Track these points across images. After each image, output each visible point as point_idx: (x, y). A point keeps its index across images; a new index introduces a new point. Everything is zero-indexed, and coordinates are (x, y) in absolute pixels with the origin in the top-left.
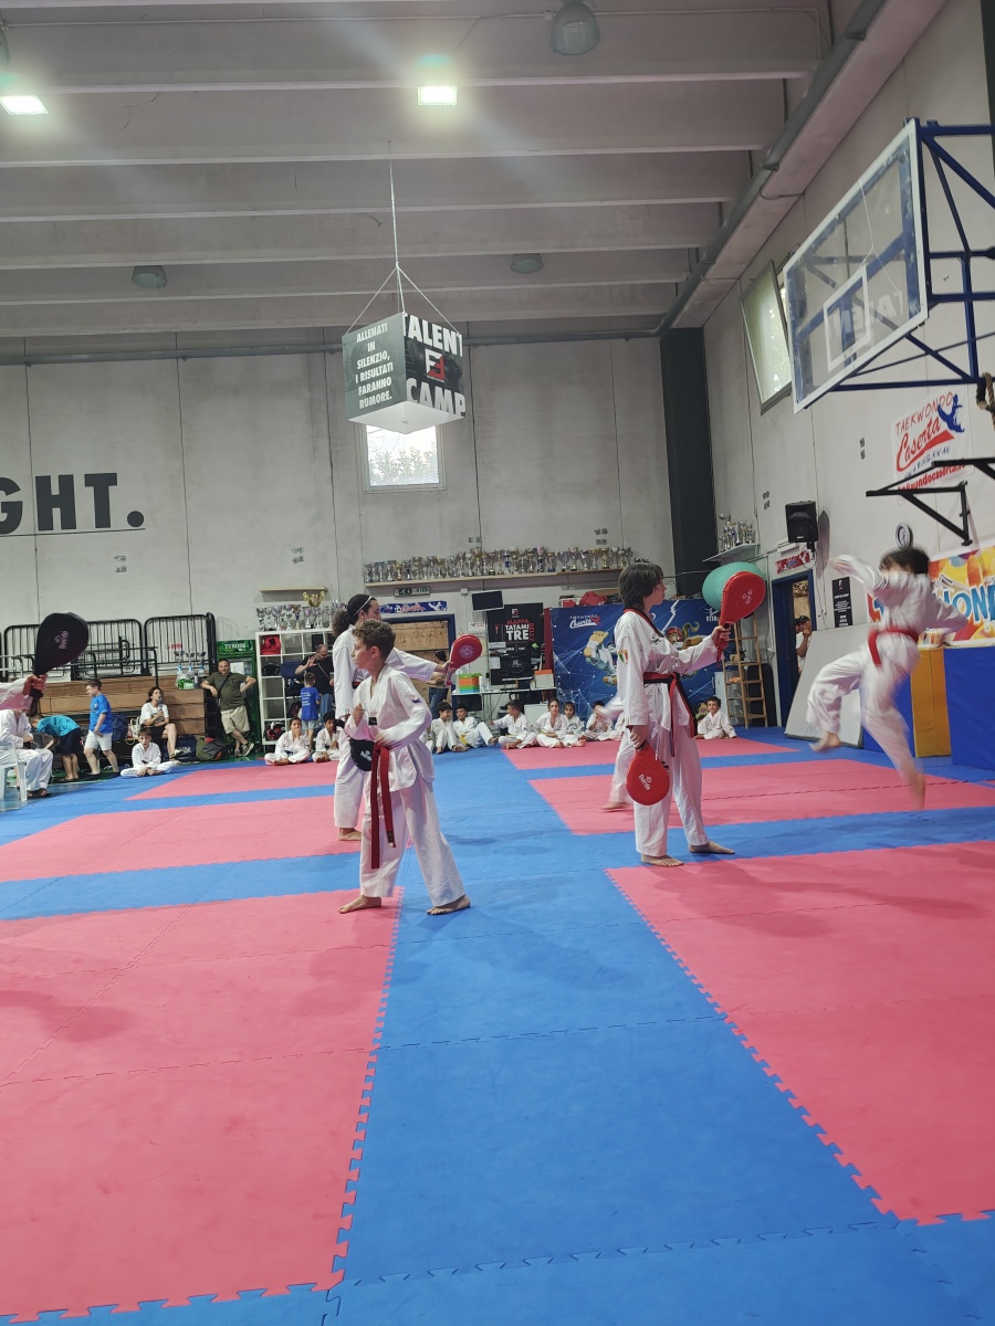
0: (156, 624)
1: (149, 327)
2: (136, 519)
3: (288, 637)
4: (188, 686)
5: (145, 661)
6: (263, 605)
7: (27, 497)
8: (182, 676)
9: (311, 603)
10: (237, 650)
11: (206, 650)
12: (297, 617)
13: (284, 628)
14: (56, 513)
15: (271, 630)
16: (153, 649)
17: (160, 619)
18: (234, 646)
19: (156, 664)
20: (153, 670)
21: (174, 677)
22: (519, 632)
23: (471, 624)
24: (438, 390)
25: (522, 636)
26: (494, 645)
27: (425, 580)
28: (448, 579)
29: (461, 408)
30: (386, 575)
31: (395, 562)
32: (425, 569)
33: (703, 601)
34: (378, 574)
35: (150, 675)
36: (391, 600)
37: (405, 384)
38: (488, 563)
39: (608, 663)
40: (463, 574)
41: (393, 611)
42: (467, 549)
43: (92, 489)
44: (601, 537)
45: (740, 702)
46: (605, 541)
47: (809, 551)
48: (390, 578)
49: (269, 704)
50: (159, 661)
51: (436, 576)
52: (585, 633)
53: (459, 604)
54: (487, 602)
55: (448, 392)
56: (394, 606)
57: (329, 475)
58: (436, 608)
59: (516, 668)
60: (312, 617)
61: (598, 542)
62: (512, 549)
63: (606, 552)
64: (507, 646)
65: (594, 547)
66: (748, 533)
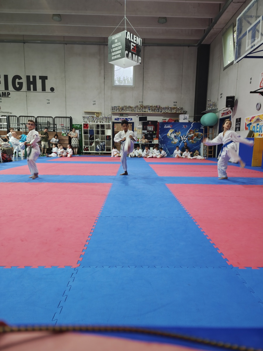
0: (57, 118)
1: (57, 34)
2: (52, 89)
3: (91, 125)
4: (64, 135)
5: (54, 127)
6: (84, 116)
7: (24, 81)
8: (63, 132)
9: (97, 116)
10: (77, 127)
11: (69, 126)
12: (93, 119)
13: (89, 122)
14: (32, 86)
15: (86, 122)
16: (56, 125)
17: (58, 117)
18: (77, 126)
19: (57, 129)
20: (56, 131)
21: (61, 133)
22: (150, 128)
23: (138, 125)
24: (134, 55)
25: (151, 129)
26: (144, 131)
27: (127, 112)
28: (133, 112)
29: (140, 61)
30: (117, 110)
31: (119, 106)
32: (127, 109)
33: (200, 123)
34: (115, 109)
35: (55, 132)
36: (118, 117)
37: (125, 52)
38: (144, 109)
39: (173, 138)
40: (137, 111)
41: (118, 120)
42: (139, 104)
43: (41, 80)
44: (175, 104)
45: (207, 150)
46: (176, 105)
47: (231, 110)
48: (118, 111)
49: (85, 142)
50: (57, 128)
51: (130, 111)
52: (168, 130)
53: (135, 119)
54: (143, 119)
55: (137, 56)
56: (118, 118)
57: (104, 81)
58: (129, 120)
59: (149, 138)
60: (97, 120)
61: (174, 105)
62: (151, 105)
63: (176, 108)
64: (147, 132)
65: (173, 106)
66: (215, 105)
